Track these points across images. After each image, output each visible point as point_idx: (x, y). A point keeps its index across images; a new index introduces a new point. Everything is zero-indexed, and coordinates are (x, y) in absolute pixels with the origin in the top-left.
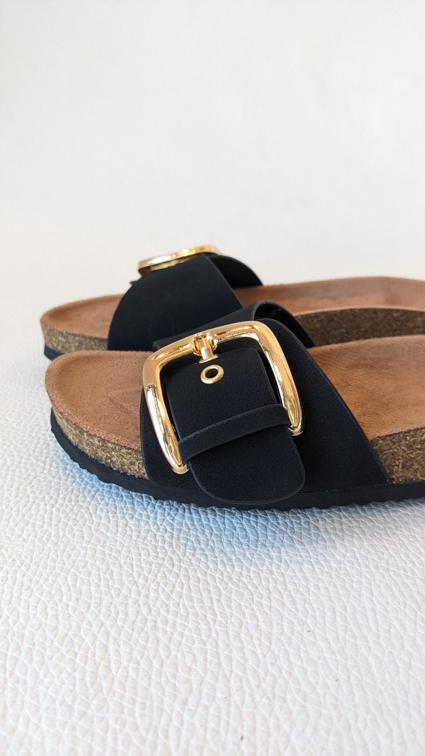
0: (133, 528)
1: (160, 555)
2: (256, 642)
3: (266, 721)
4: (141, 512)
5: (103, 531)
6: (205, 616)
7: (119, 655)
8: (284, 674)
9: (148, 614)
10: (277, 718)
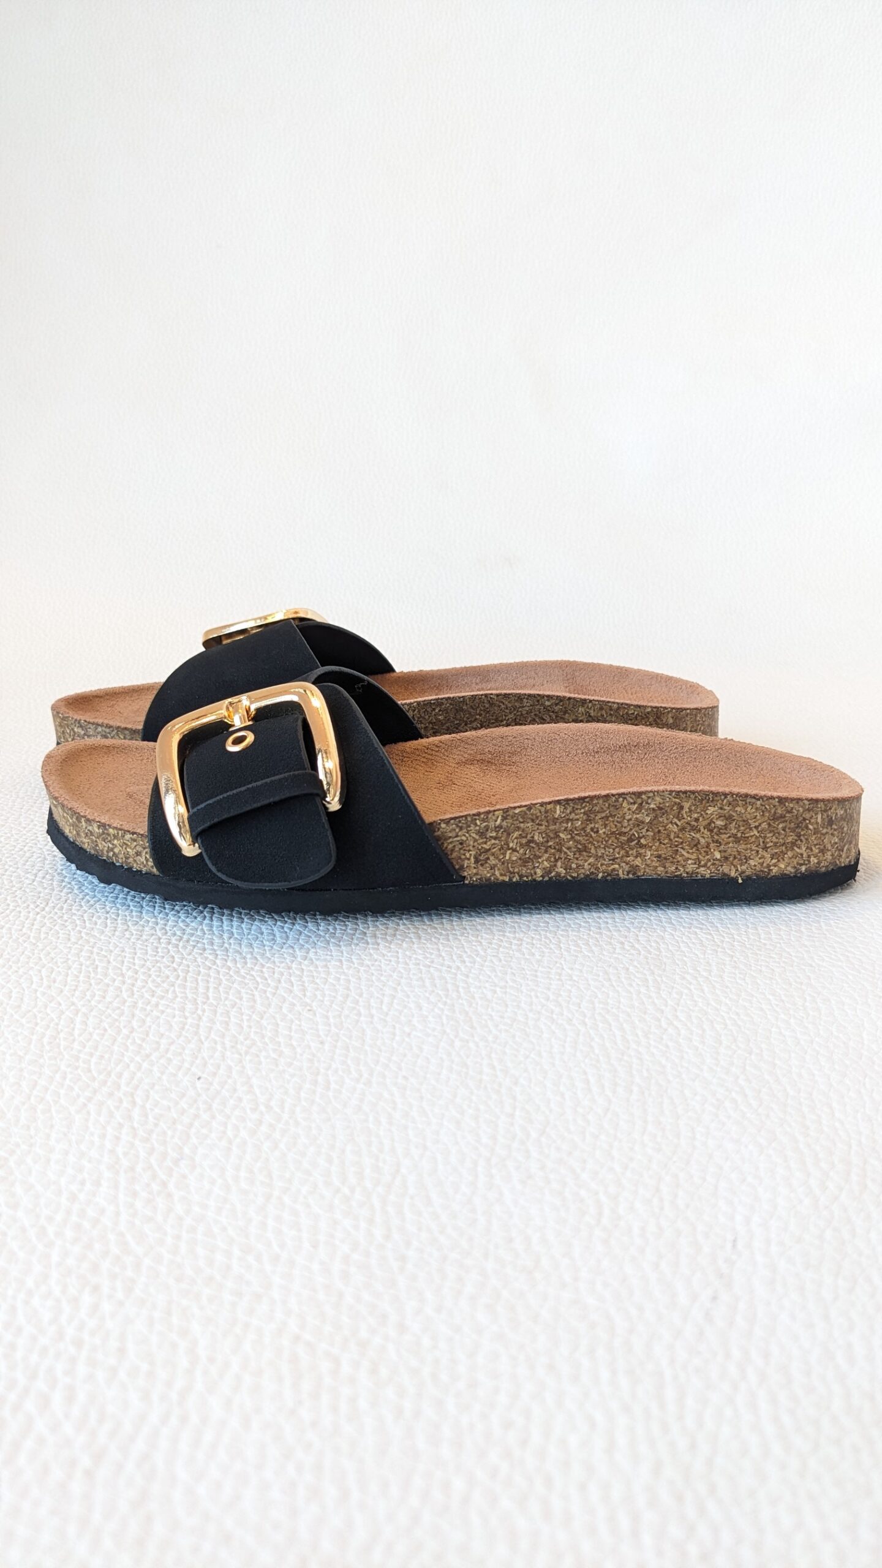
0: (135, 932)
1: (160, 954)
2: (245, 1017)
3: (230, 1068)
4: (149, 919)
5: (96, 934)
6: (196, 999)
7: (86, 1024)
8: (266, 1040)
9: (128, 997)
10: (243, 1067)
